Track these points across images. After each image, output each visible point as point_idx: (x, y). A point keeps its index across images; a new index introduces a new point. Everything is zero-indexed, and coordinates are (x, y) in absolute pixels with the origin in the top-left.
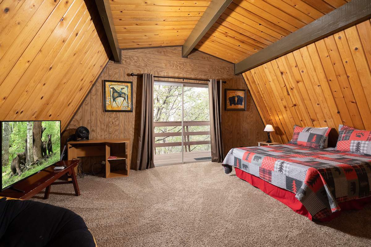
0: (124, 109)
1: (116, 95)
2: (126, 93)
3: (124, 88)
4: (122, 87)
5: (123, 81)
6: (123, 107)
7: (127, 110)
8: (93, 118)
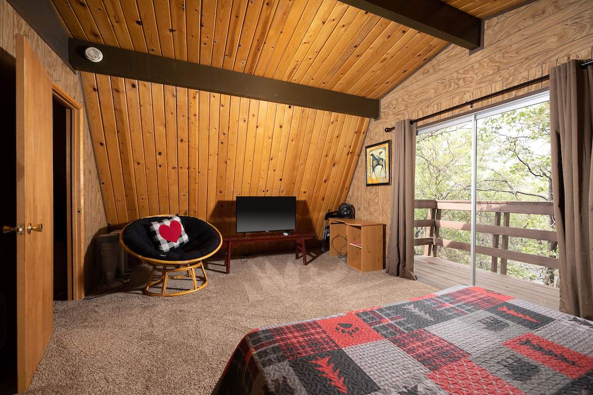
0: (381, 182)
1: (375, 163)
2: (384, 158)
3: (381, 152)
4: (380, 151)
5: (382, 141)
6: (381, 179)
7: (385, 182)
8: (359, 194)
